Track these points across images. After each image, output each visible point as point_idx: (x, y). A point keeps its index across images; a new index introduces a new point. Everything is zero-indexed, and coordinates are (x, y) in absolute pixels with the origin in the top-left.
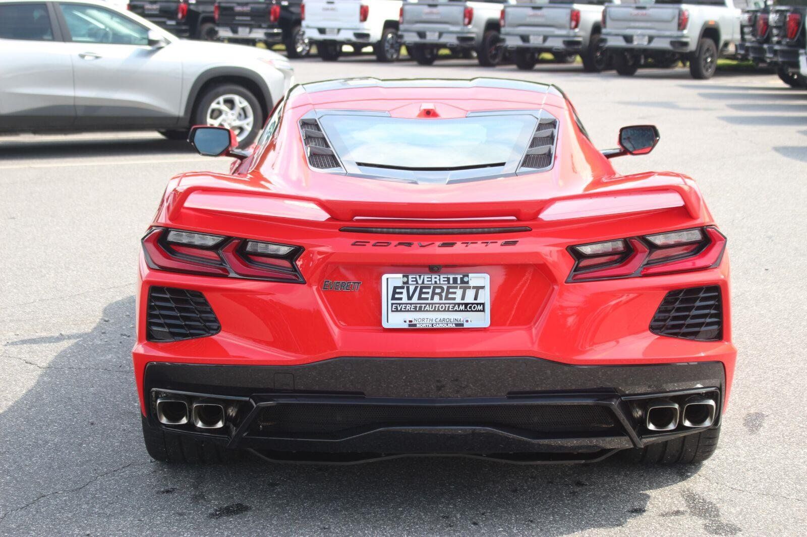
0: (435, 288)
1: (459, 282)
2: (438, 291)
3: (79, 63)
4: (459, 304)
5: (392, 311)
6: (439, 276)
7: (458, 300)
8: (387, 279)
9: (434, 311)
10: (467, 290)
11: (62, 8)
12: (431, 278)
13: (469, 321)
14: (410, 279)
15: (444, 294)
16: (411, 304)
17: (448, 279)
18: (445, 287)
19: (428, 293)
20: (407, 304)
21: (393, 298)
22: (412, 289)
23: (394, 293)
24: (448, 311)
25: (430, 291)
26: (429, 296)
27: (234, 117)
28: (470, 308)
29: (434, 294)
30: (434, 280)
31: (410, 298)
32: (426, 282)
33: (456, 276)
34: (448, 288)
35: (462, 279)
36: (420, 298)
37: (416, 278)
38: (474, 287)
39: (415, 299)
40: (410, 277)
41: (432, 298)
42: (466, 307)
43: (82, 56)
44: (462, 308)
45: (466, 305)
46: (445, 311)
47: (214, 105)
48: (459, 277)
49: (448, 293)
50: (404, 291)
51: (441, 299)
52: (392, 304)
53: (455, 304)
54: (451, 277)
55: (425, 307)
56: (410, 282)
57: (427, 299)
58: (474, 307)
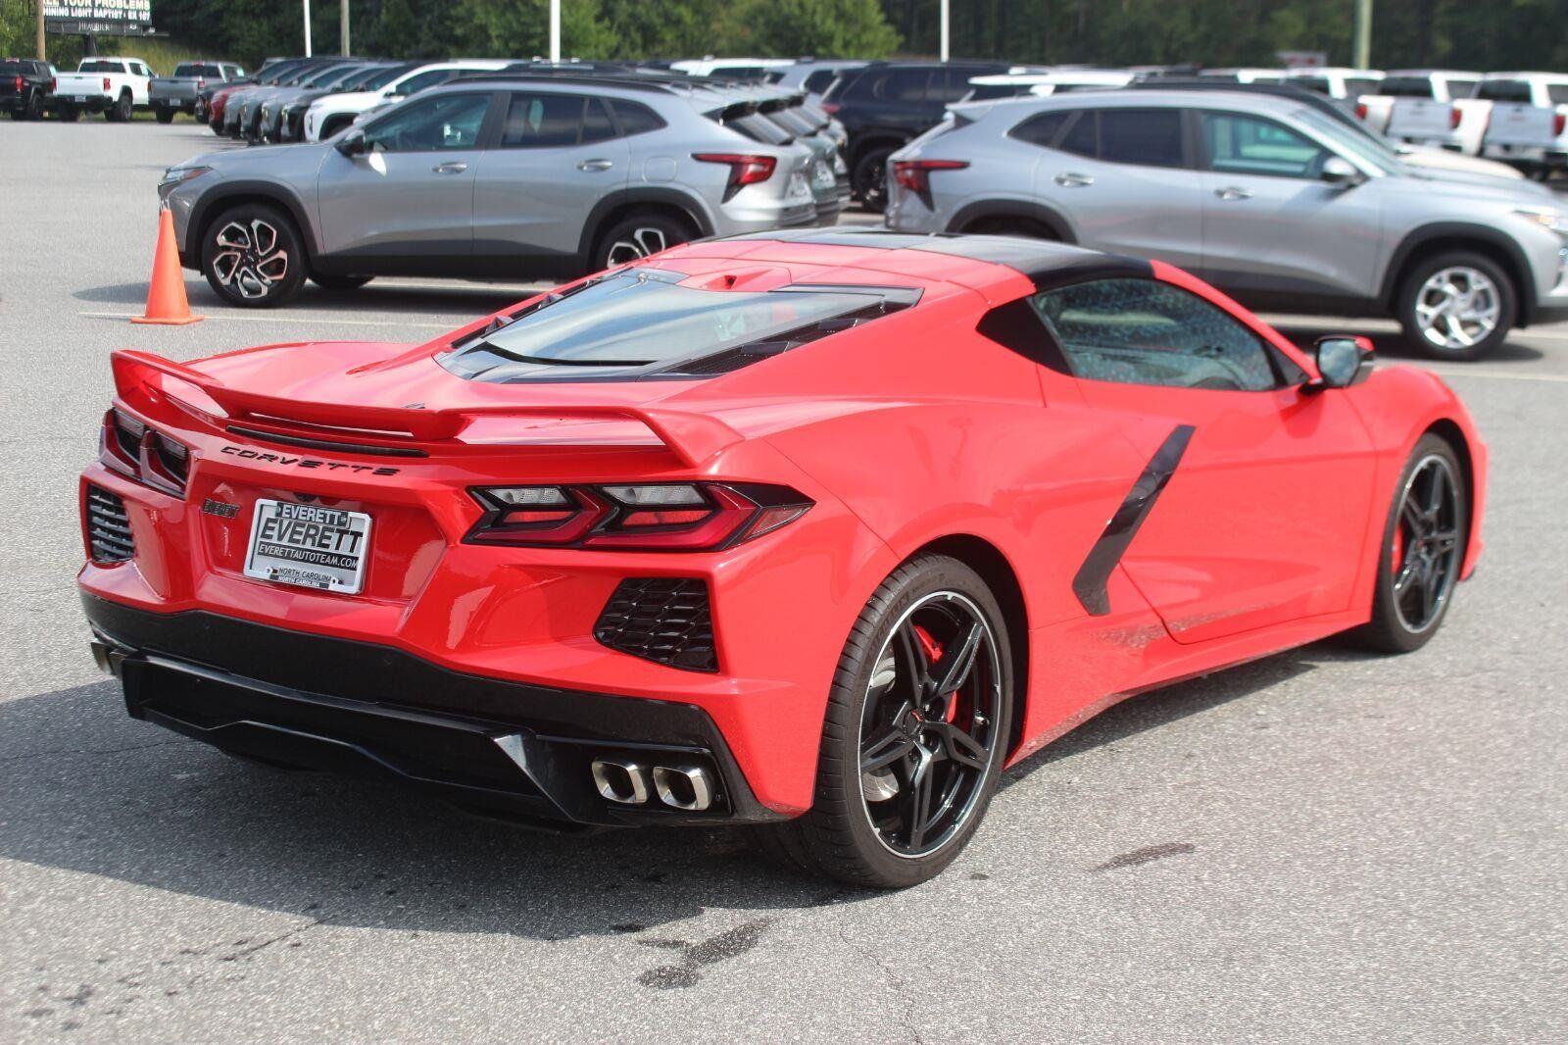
0: (310, 527)
1: (336, 522)
2: (312, 532)
3: (1214, 203)
4: (332, 555)
5: (259, 554)
6: (316, 509)
7: (332, 550)
8: (262, 506)
9: (303, 560)
10: (344, 536)
11: (1203, 118)
12: (306, 511)
13: (337, 581)
14: (285, 510)
15: (317, 538)
16: (280, 546)
17: (325, 515)
18: (321, 527)
19: (300, 533)
20: (277, 545)
21: (264, 536)
22: (286, 523)
23: (266, 527)
24: (319, 563)
25: (304, 530)
26: (301, 538)
27: (1467, 304)
28: (344, 562)
29: (307, 535)
30: (309, 515)
31: (280, 538)
32: (300, 517)
33: (334, 513)
34: (325, 529)
35: (339, 517)
36: (291, 540)
37: (290, 509)
38: (353, 533)
39: (285, 542)
40: (285, 506)
41: (304, 543)
42: (339, 561)
43: (1220, 193)
44: (335, 561)
45: (340, 556)
46: (314, 562)
47: (1431, 283)
48: (337, 514)
49: (323, 537)
50: (277, 526)
51: (313, 545)
52: (261, 542)
53: (328, 554)
54: (329, 513)
55: (294, 552)
56: (284, 515)
57: (298, 541)
58: (349, 563)
